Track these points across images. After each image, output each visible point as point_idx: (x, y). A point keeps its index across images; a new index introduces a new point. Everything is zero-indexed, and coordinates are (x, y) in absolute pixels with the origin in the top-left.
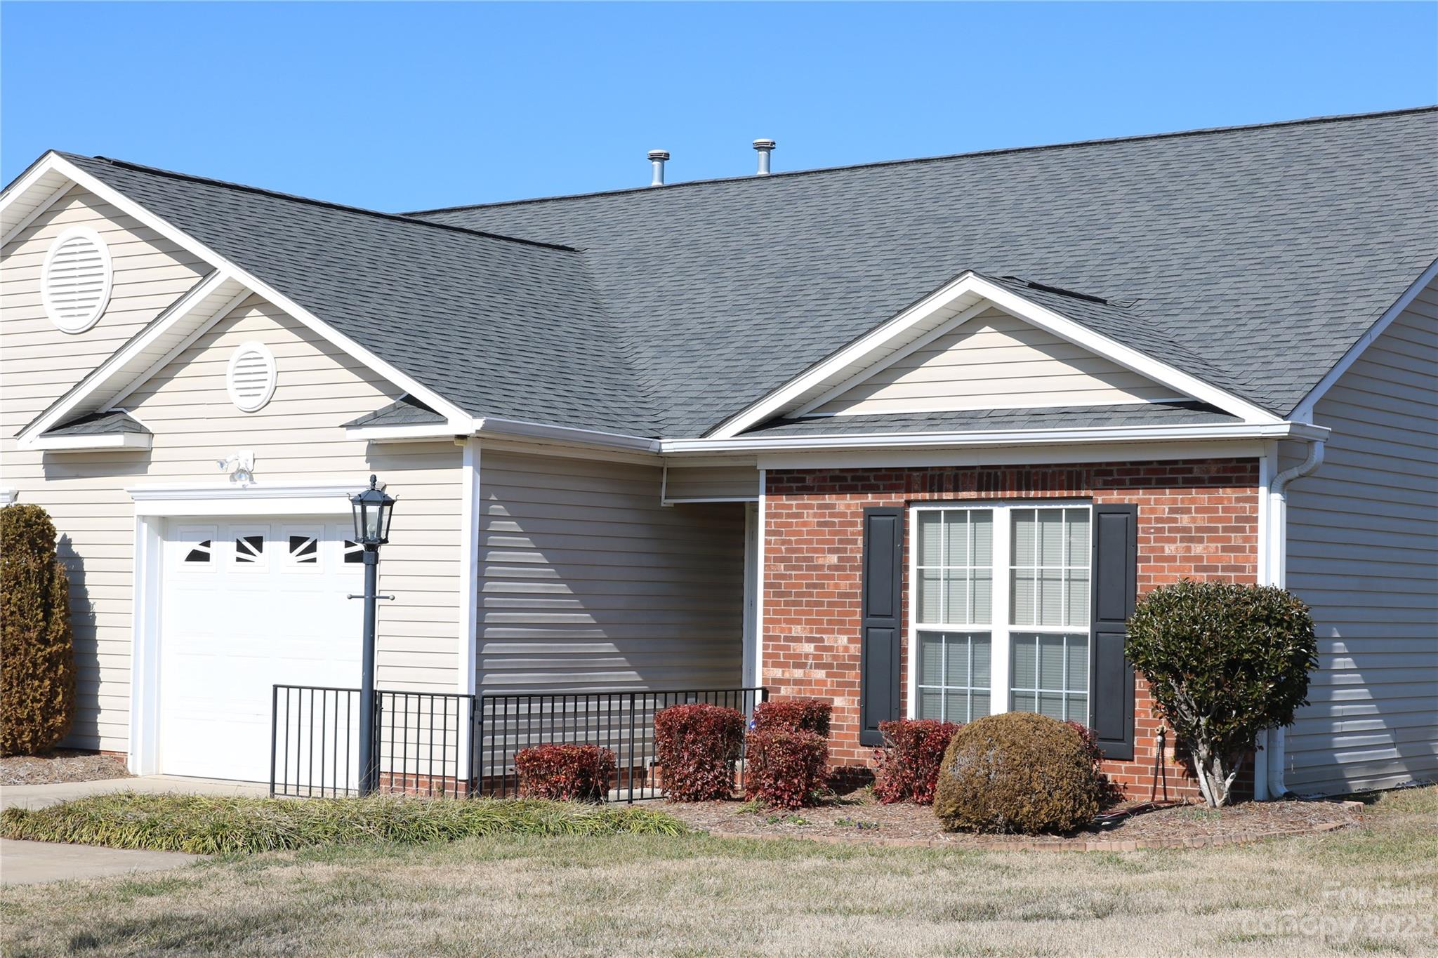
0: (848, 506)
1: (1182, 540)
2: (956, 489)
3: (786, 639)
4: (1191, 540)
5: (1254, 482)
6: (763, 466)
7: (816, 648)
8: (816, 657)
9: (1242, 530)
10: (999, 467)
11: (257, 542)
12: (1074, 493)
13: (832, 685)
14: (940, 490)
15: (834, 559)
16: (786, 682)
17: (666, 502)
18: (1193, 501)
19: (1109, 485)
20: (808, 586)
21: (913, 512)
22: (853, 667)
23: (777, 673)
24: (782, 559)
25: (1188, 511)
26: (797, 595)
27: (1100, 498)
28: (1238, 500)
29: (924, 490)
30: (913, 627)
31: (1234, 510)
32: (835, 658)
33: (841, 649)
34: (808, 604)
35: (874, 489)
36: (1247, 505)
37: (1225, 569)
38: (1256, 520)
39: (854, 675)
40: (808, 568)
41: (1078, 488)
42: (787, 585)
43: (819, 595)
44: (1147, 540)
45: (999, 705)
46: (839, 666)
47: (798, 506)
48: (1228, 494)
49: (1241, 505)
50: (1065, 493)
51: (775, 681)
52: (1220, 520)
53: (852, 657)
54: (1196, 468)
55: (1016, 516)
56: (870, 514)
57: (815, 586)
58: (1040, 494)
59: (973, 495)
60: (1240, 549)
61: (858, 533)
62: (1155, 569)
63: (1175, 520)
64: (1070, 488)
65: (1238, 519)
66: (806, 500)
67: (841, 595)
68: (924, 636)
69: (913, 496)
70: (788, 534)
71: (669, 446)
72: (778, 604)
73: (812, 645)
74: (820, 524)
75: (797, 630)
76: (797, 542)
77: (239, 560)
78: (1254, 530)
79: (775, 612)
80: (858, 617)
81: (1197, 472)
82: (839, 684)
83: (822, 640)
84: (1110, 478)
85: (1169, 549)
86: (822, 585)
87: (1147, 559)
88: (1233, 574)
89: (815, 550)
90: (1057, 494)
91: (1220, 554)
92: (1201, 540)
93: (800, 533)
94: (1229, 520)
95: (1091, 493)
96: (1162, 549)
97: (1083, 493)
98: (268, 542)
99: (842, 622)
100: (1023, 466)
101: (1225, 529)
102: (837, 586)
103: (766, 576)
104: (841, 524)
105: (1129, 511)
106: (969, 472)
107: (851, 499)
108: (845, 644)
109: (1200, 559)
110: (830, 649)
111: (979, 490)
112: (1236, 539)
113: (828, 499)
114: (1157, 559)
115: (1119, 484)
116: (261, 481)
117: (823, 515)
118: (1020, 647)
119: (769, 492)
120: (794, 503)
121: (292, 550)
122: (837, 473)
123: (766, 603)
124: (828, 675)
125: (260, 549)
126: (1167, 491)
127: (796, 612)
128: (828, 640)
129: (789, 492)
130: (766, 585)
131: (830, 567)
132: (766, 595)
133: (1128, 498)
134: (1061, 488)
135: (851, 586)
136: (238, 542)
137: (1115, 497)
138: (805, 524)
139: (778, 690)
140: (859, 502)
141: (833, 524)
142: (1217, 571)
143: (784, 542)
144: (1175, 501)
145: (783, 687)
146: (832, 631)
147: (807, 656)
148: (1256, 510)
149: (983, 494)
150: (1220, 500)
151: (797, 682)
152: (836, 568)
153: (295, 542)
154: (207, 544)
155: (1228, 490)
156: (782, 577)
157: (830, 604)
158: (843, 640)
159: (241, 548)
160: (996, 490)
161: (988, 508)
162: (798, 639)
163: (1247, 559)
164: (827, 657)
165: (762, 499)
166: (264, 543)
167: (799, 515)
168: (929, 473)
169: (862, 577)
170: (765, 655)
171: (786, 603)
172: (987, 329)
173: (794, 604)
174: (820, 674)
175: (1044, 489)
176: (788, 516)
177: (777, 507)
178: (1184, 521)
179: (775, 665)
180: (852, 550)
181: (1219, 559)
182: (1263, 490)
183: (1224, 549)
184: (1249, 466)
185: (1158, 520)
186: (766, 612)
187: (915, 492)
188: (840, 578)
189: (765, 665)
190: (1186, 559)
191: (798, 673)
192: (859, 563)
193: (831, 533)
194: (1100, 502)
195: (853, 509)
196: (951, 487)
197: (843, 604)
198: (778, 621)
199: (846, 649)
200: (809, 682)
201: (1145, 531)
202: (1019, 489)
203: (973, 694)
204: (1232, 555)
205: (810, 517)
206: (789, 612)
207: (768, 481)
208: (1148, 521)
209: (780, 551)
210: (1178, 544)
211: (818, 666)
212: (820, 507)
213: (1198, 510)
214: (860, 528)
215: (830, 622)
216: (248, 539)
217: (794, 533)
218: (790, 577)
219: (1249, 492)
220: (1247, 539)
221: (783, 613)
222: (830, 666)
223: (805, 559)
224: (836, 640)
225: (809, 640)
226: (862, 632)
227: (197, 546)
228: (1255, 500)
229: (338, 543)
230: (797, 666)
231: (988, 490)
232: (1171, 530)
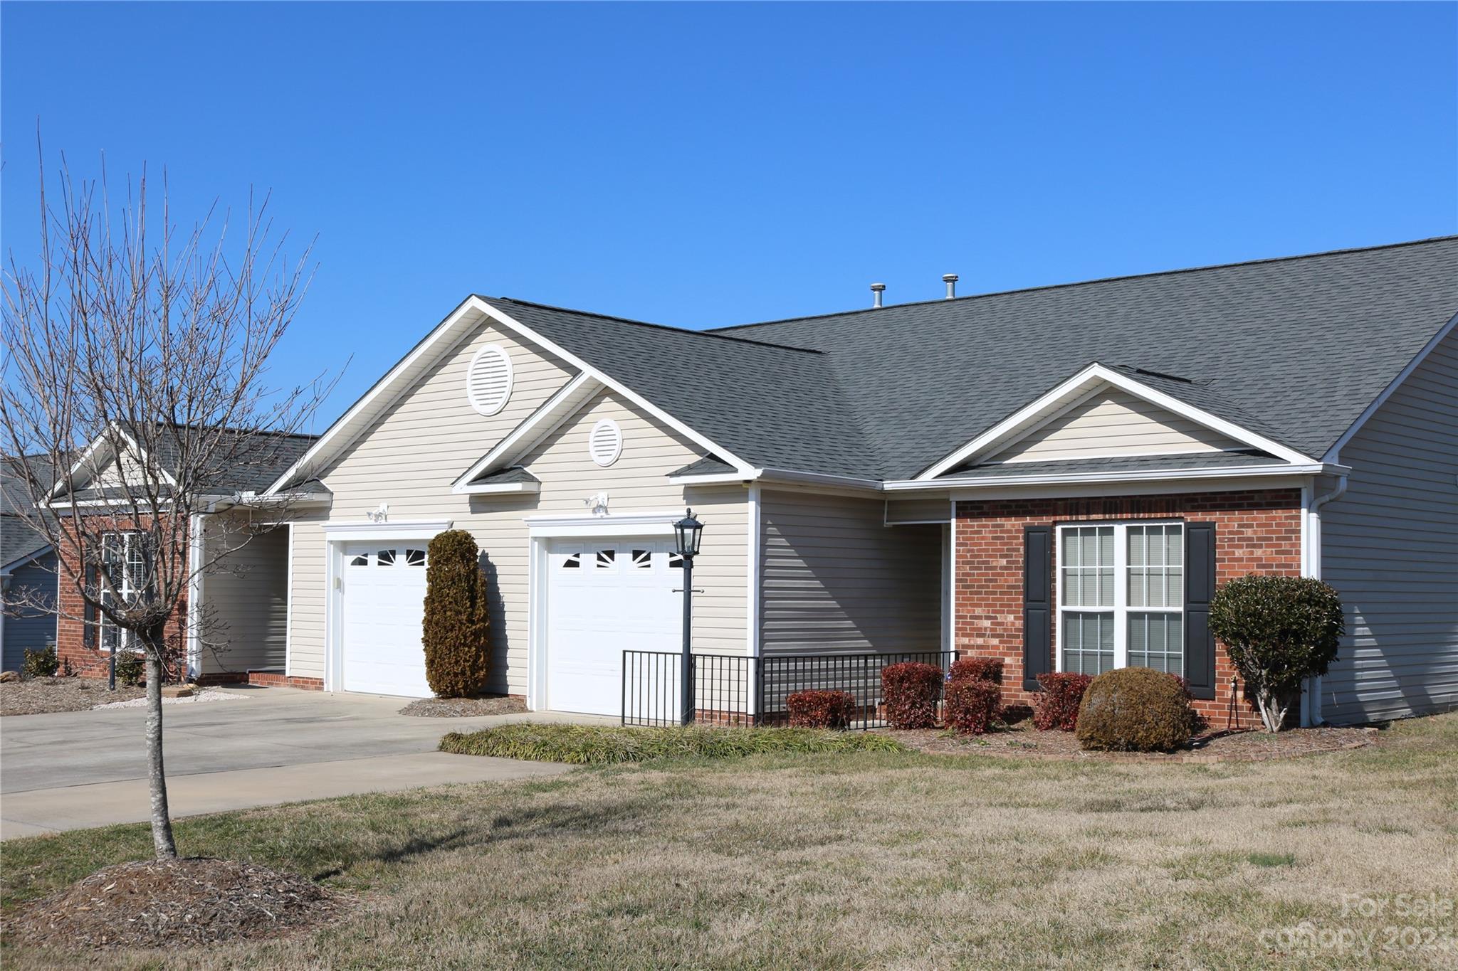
0: (1013, 525)
1: (1248, 546)
2: (1088, 513)
3: (971, 617)
4: (1254, 546)
5: (1298, 506)
6: (954, 499)
7: (992, 623)
8: (992, 630)
9: (1290, 538)
10: (1118, 497)
11: (611, 554)
12: (1171, 515)
13: (1003, 649)
14: (1077, 514)
15: (1004, 562)
16: (971, 647)
17: (887, 524)
18: (1255, 519)
19: (1195, 509)
20: (986, 581)
21: (1058, 529)
22: (1018, 637)
23: (966, 641)
24: (968, 563)
25: (1251, 526)
26: (979, 587)
27: (1189, 518)
28: (1287, 518)
29: (1065, 514)
30: (1060, 608)
31: (1284, 525)
32: (1005, 630)
33: (1009, 624)
34: (986, 593)
35: (1031, 514)
36: (1293, 522)
37: (1278, 566)
38: (1299, 531)
39: (1019, 642)
40: (986, 568)
41: (1174, 511)
42: (971, 581)
43: (993, 587)
44: (1223, 547)
45: (1120, 662)
46: (1008, 636)
47: (978, 526)
48: (1279, 514)
49: (1289, 521)
50: (1165, 515)
51: (964, 646)
52: (1275, 532)
53: (1017, 630)
54: (1256, 496)
55: (1130, 531)
56: (1028, 530)
57: (991, 581)
58: (1147, 516)
59: (1100, 517)
60: (1289, 552)
61: (1020, 544)
62: (1229, 567)
63: (1242, 533)
64: (1168, 511)
65: (1287, 531)
66: (984, 521)
67: (1009, 587)
68: (1067, 615)
69: (1058, 518)
70: (972, 545)
71: (889, 485)
72: (965, 593)
73: (989, 622)
74: (994, 538)
75: (978, 611)
76: (979, 550)
77: (599, 566)
78: (1298, 538)
79: (964, 599)
80: (1021, 602)
81: (1257, 499)
82: (1008, 648)
83: (996, 618)
84: (1196, 504)
85: (1238, 553)
86: (996, 581)
87: (1223, 560)
88: (1283, 570)
89: (990, 556)
90: (1159, 515)
91: (1274, 556)
92: (1260, 546)
93: (980, 544)
94: (1280, 532)
95: (1183, 514)
96: (1233, 553)
97: (1177, 515)
98: (618, 554)
99: (1010, 606)
100: (1135, 496)
101: (1278, 539)
102: (1006, 581)
103: (957, 574)
104: (1009, 538)
105: (1210, 526)
106: (1097, 501)
107: (1015, 520)
108: (1013, 620)
109: (1260, 559)
110: (1002, 624)
111: (1104, 513)
112: (1285, 545)
113: (999, 521)
114: (1229, 560)
115: (1202, 508)
116: (613, 514)
117: (996, 532)
118: (1134, 622)
119: (958, 517)
120: (976, 523)
121: (634, 560)
122: (1005, 503)
123: (957, 593)
124: (1001, 642)
125: (613, 559)
126: (1237, 512)
127: (978, 599)
128: (1000, 618)
129: (972, 516)
130: (957, 581)
131: (1001, 568)
132: (957, 587)
133: (1208, 518)
134: (1162, 511)
135: (1016, 581)
136: (598, 554)
137: (1200, 517)
138: (983, 538)
139: (966, 653)
140: (1021, 522)
141: (1002, 538)
142: (1272, 568)
143: (969, 551)
144: (1242, 519)
145: (969, 651)
146: (1003, 612)
147: (986, 629)
148: (1299, 525)
149: (1107, 516)
150: (1274, 518)
151: (979, 647)
152: (1005, 568)
153: (636, 554)
154: (577, 556)
155: (1279, 511)
156: (968, 575)
157: (1001, 593)
158: (1011, 617)
159: (600, 558)
160: (1116, 513)
161: (1111, 525)
162: (979, 618)
163: (1293, 559)
164: (999, 630)
165: (954, 522)
166: (615, 555)
167: (979, 532)
168: (1069, 502)
169: (1024, 575)
170: (957, 629)
171: (971, 593)
172: (1108, 402)
173: (977, 593)
174: (995, 641)
175: (1150, 512)
176: (972, 532)
177: (964, 526)
178: (1249, 533)
179: (964, 635)
180: (1016, 556)
181: (1274, 559)
182: (1304, 511)
183: (1277, 553)
184: (1294, 494)
185: (1230, 533)
186: (957, 599)
187: (1059, 515)
188: (1008, 575)
189: (957, 635)
190: (1249, 560)
191: (980, 641)
192: (1021, 564)
193: (1001, 544)
194: (1189, 521)
195: (1017, 527)
196: (1085, 511)
197: (1011, 593)
198: (966, 605)
199: (1013, 624)
200: (988, 647)
201: (1221, 540)
202: (1132, 512)
203: (1102, 654)
204: (1283, 556)
205: (986, 533)
206: (973, 599)
207: (957, 508)
208: (1223, 533)
209: (966, 557)
210: (1245, 549)
211: (994, 636)
212: (994, 526)
213: (1258, 525)
214: (1021, 540)
215: (1001, 606)
216: (604, 552)
217: (975, 544)
218: (974, 574)
219: (1294, 512)
220: (1293, 545)
221: (968, 599)
222: (1002, 636)
223: (984, 562)
224: (1006, 619)
225: (988, 618)
226: (1024, 612)
227: (571, 557)
228: (1299, 518)
229: (665, 554)
230: (979, 636)
231: (1110, 513)
232: (1239, 539)
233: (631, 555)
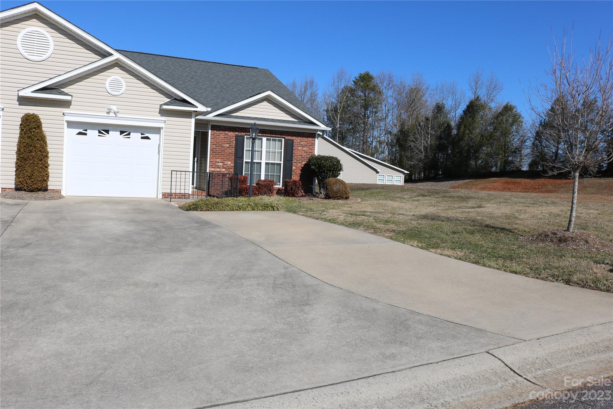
0: (232, 134)
1: (302, 147)
3: (215, 162)
4: (303, 147)
5: (315, 138)
6: (211, 124)
7: (223, 164)
8: (222, 166)
11: (107, 131)
15: (228, 145)
16: (215, 171)
18: (304, 140)
19: (288, 135)
20: (221, 151)
21: (245, 137)
22: (232, 168)
23: (213, 169)
24: (215, 145)
25: (303, 142)
26: (218, 152)
27: (286, 138)
28: (312, 140)
29: (249, 132)
30: (245, 160)
31: (311, 142)
32: (227, 166)
34: (221, 155)
35: (238, 131)
38: (315, 144)
39: (232, 170)
40: (221, 147)
43: (223, 153)
44: (295, 146)
45: (263, 178)
46: (228, 168)
47: (219, 133)
48: (310, 139)
50: (280, 136)
51: (212, 171)
52: (309, 144)
53: (231, 166)
54: (305, 134)
55: (267, 140)
56: (237, 136)
57: (223, 151)
58: (275, 136)
60: (312, 149)
61: (234, 140)
62: (297, 152)
63: (300, 143)
65: (312, 144)
66: (221, 132)
67: (229, 153)
68: (245, 162)
69: (247, 134)
70: (216, 139)
72: (213, 154)
74: (224, 138)
75: (218, 160)
76: (219, 141)
77: (99, 136)
78: (315, 146)
80: (233, 158)
81: (305, 135)
82: (228, 172)
83: (224, 162)
85: (299, 148)
86: (225, 151)
87: (295, 150)
88: (311, 153)
89: (223, 143)
90: (278, 136)
92: (305, 147)
93: (220, 139)
95: (285, 136)
97: (283, 136)
98: (112, 132)
99: (230, 159)
101: (309, 145)
102: (228, 151)
103: (210, 148)
104: (230, 138)
105: (293, 140)
110: (226, 164)
111: (262, 134)
112: (311, 147)
113: (226, 132)
114: (297, 150)
115: (290, 135)
117: (225, 136)
119: (211, 130)
121: (121, 134)
122: (229, 127)
123: (210, 154)
124: (225, 170)
125: (108, 133)
126: (299, 137)
127: (218, 156)
128: (226, 163)
129: (217, 130)
130: (210, 150)
131: (226, 147)
132: (210, 152)
133: (292, 138)
134: (279, 135)
135: (232, 151)
136: (99, 131)
137: (289, 138)
138: (221, 137)
139: (213, 173)
141: (228, 138)
142: (308, 153)
143: (215, 141)
144: (301, 139)
146: (227, 161)
147: (220, 166)
148: (315, 142)
149: (263, 135)
150: (309, 140)
151: (218, 171)
152: (228, 147)
154: (86, 130)
156: (215, 148)
157: (226, 155)
158: (230, 163)
160: (266, 134)
162: (218, 162)
163: (313, 151)
164: (225, 166)
165: (210, 131)
166: (110, 132)
167: (220, 135)
169: (235, 150)
170: (210, 165)
171: (215, 154)
172: (265, 102)
173: (218, 154)
174: (224, 170)
175: (276, 135)
176: (216, 135)
177: (213, 133)
178: (302, 143)
179: (212, 168)
180: (232, 144)
181: (308, 151)
182: (316, 139)
183: (309, 149)
184: (314, 134)
185: (298, 143)
186: (210, 156)
188: (229, 149)
189: (209, 167)
190: (302, 150)
192: (234, 147)
193: (227, 140)
195: (233, 135)
197: (230, 155)
198: (213, 158)
199: (230, 165)
202: (270, 134)
206: (216, 156)
207: (211, 127)
208: (296, 143)
209: (214, 143)
211: (223, 168)
212: (224, 134)
213: (305, 142)
214: (234, 139)
215: (226, 159)
216: (103, 130)
217: (218, 139)
218: (217, 149)
219: (314, 139)
220: (313, 147)
221: (214, 156)
222: (226, 168)
223: (220, 145)
224: (228, 163)
225: (221, 162)
226: (234, 161)
227: (81, 131)
228: (315, 141)
229: (139, 133)
230: (218, 168)
231: (264, 134)
232: (300, 145)
233: (119, 133)
